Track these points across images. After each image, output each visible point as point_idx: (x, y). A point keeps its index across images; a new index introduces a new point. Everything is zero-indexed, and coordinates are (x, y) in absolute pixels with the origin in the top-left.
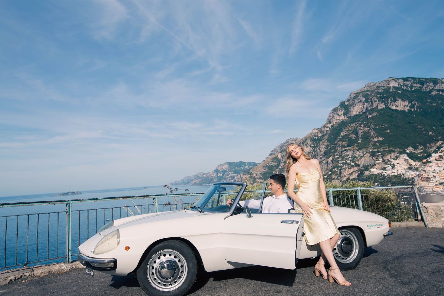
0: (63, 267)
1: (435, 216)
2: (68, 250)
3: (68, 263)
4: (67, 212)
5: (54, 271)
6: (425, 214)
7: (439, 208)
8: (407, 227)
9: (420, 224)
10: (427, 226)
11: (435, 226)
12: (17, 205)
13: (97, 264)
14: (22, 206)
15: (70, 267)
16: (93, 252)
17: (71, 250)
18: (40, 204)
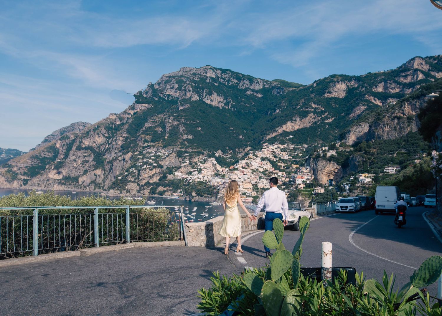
1: (195, 235)
6: (187, 233)
7: (200, 228)
8: (169, 246)
9: (182, 243)
10: (187, 245)
11: (194, 245)
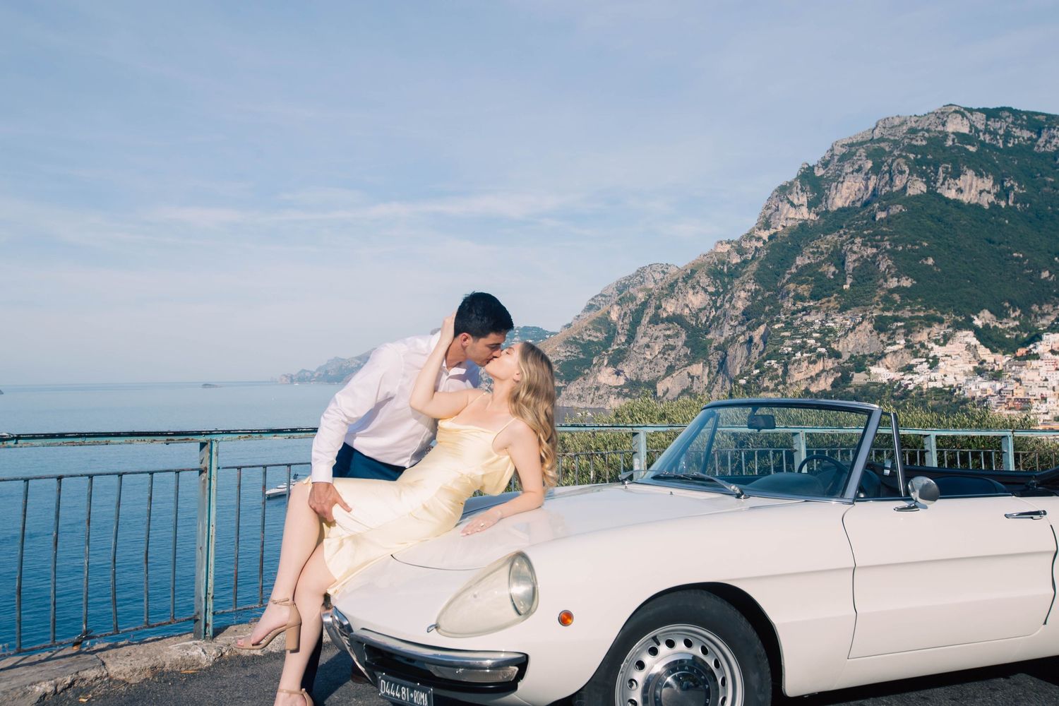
0: (195, 653)
2: (203, 597)
3: (203, 637)
4: (201, 472)
5: (171, 665)
12: (60, 441)
13: (460, 670)
14: (74, 444)
15: (214, 652)
16: (437, 627)
17: (213, 597)
18: (128, 439)
